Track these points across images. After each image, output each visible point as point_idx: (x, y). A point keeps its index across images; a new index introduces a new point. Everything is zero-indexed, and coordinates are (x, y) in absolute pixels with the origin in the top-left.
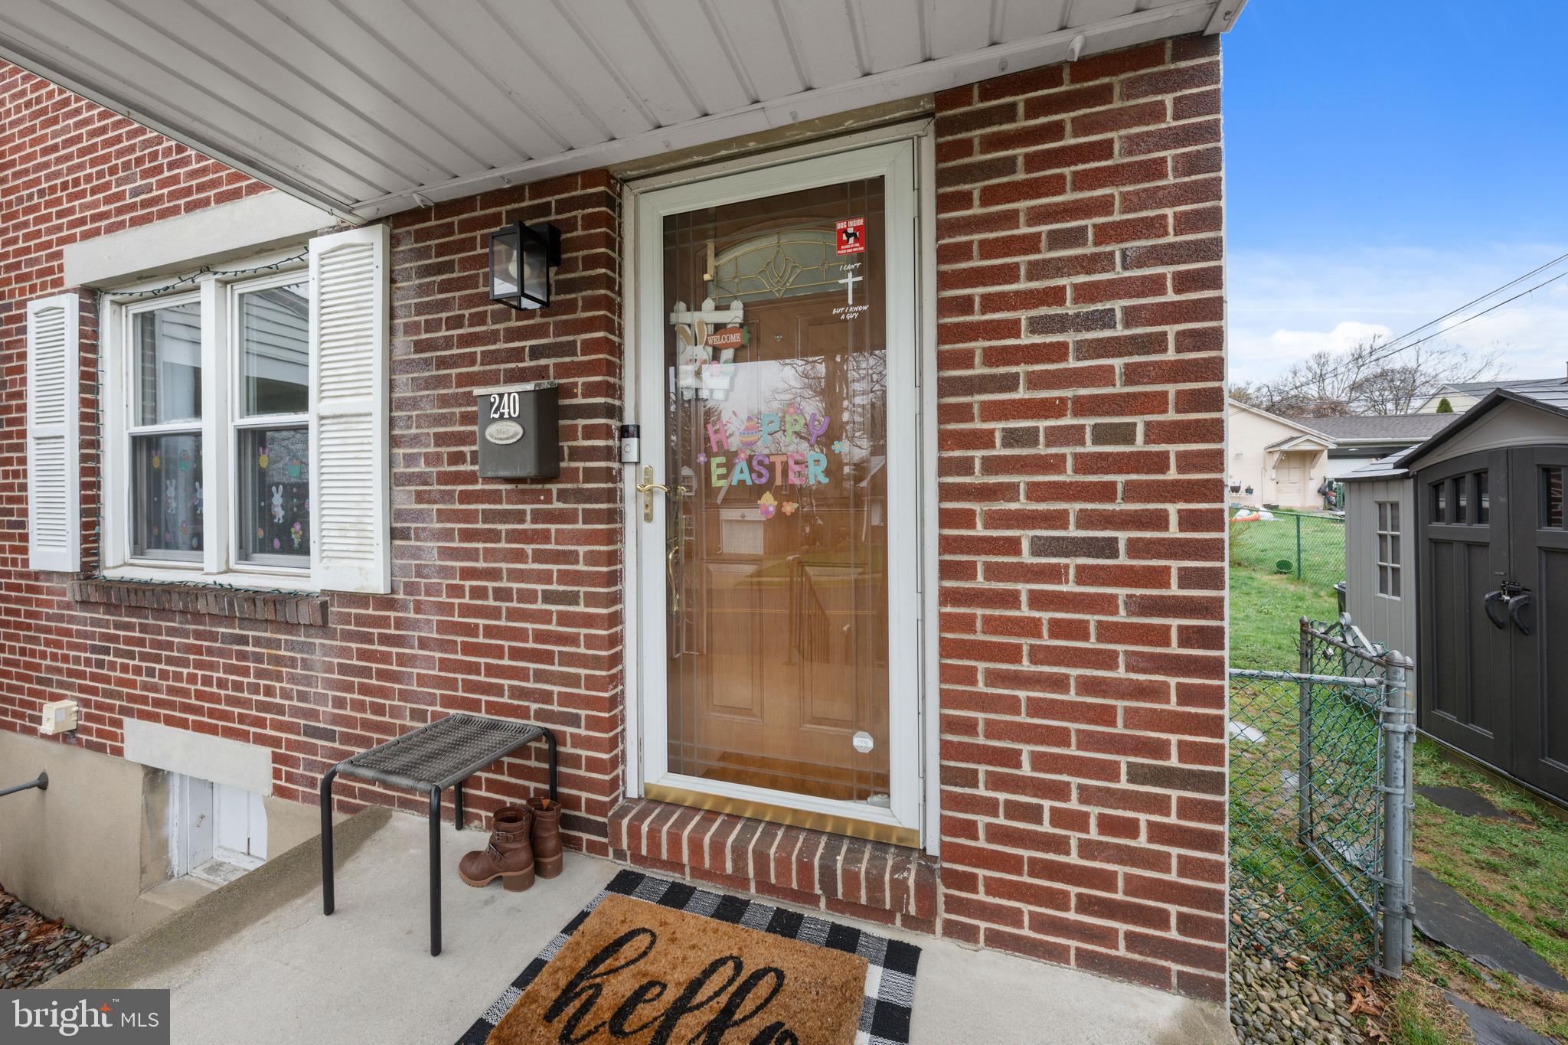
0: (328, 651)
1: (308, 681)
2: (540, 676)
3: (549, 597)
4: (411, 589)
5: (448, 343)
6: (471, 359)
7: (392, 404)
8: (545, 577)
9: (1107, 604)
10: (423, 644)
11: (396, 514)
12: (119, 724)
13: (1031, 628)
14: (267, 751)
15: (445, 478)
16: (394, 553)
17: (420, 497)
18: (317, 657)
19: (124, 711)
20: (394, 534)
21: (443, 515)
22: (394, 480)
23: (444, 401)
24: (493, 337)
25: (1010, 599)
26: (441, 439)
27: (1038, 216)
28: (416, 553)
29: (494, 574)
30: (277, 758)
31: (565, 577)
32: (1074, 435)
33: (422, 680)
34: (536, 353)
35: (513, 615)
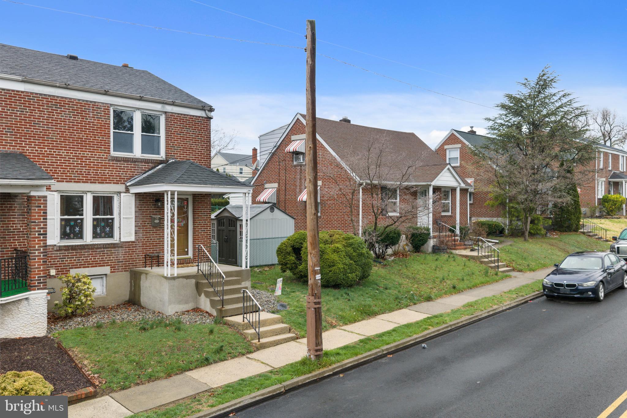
0: (122, 250)
1: (118, 255)
2: (156, 248)
3: (157, 239)
4: (137, 240)
5: (144, 210)
6: (147, 212)
7: (136, 217)
8: (157, 237)
9: (205, 235)
10: (139, 247)
11: (135, 231)
12: (69, 271)
13: (200, 237)
14: (109, 267)
15: (142, 226)
16: (135, 236)
17: (139, 228)
18: (120, 251)
19: (69, 268)
20: (135, 233)
21: (142, 231)
22: (136, 226)
23: (143, 217)
24: (150, 210)
25: (199, 235)
26: (142, 221)
27: (201, 205)
28: (138, 235)
29: (150, 237)
30: (111, 267)
31: (159, 237)
32: (203, 222)
33: (139, 251)
34: (156, 212)
35: (152, 242)
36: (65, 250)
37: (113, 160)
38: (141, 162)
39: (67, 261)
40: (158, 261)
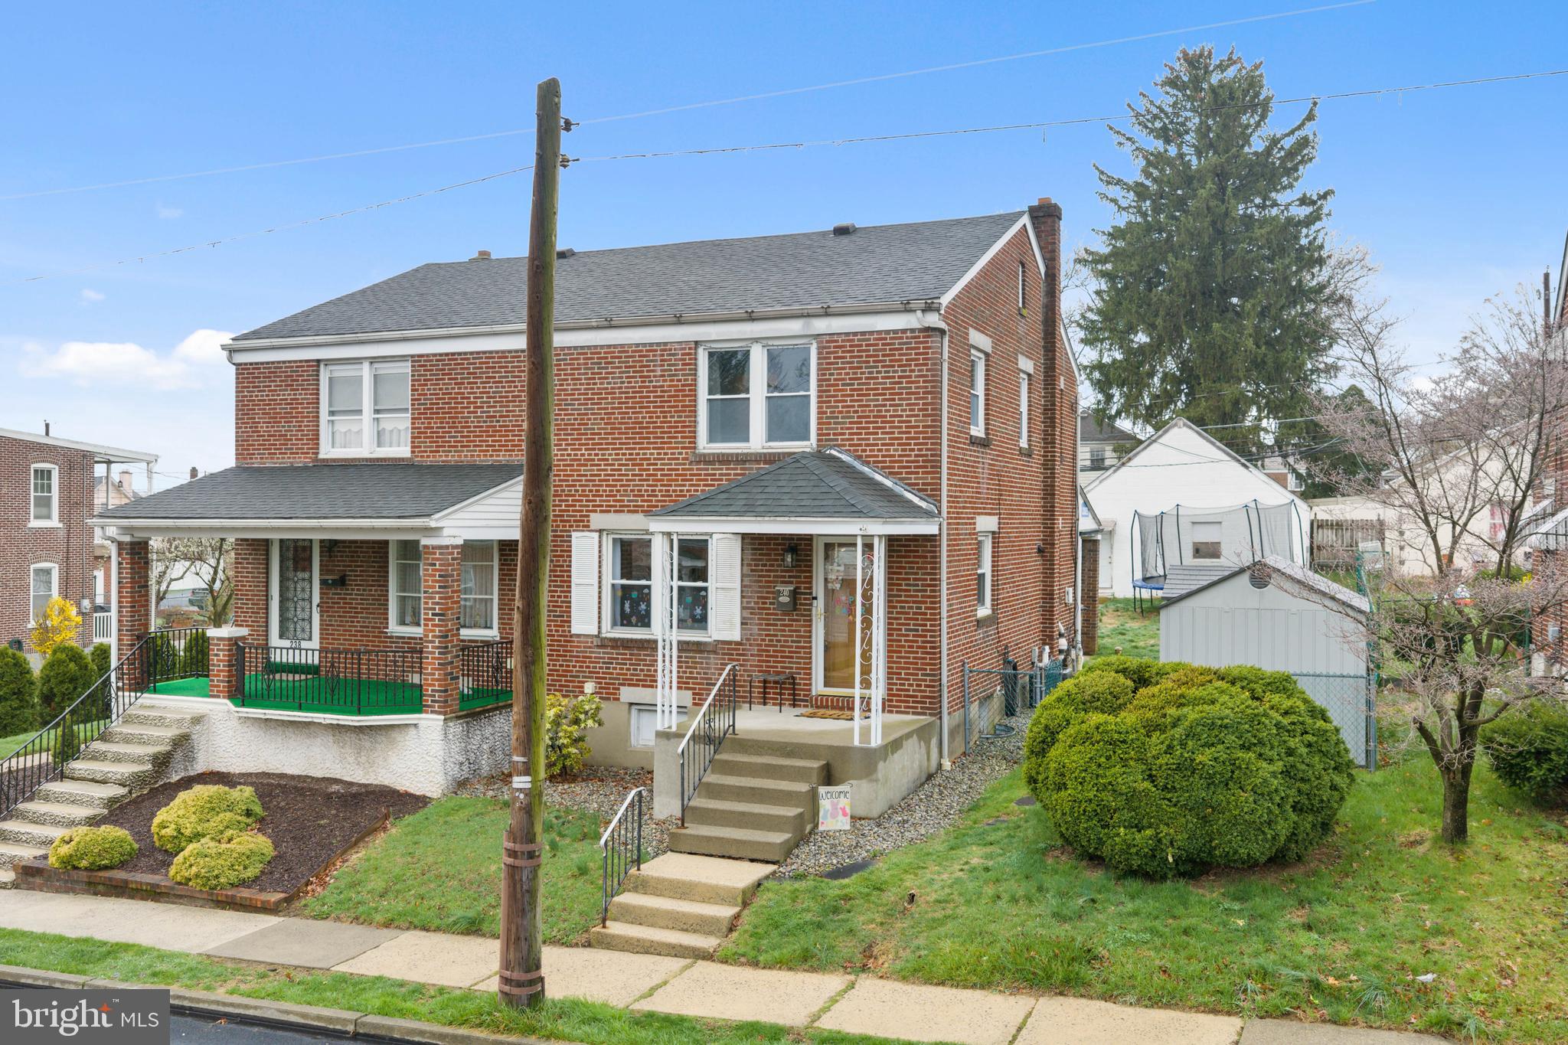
0: (715, 659)
1: (708, 668)
2: (790, 662)
3: (792, 641)
4: (748, 639)
5: (762, 571)
6: (769, 576)
7: (742, 586)
8: (792, 636)
9: (917, 642)
10: (752, 655)
11: (743, 618)
12: (619, 689)
13: (904, 646)
14: (690, 692)
15: (759, 608)
16: (742, 629)
17: (751, 614)
18: (712, 661)
19: (620, 684)
20: (742, 624)
21: (759, 619)
22: (743, 608)
23: (760, 587)
24: (777, 571)
25: (900, 641)
26: (758, 597)
27: (906, 562)
28: (751, 629)
29: (776, 636)
30: (694, 694)
31: (797, 636)
32: (912, 608)
33: (751, 666)
34: (790, 577)
35: (781, 646)
36: (613, 648)
37: (699, 462)
38: (758, 462)
39: (616, 669)
40: (794, 695)
